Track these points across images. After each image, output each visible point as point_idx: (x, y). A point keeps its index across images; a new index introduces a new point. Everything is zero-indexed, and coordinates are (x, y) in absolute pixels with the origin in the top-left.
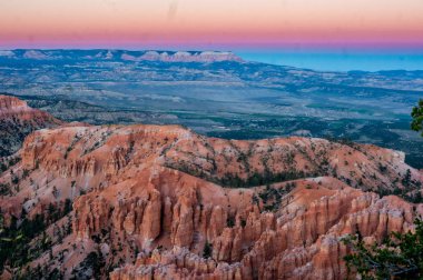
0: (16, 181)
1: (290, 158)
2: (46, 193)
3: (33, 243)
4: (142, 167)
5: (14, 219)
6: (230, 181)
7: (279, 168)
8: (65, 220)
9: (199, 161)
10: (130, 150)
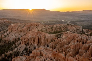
0: (8, 35)
1: (60, 28)
2: (14, 37)
3: (13, 46)
4: (33, 31)
5: (8, 42)
6: (50, 33)
7: (59, 30)
8: (19, 42)
9: (43, 29)
10: (30, 28)
